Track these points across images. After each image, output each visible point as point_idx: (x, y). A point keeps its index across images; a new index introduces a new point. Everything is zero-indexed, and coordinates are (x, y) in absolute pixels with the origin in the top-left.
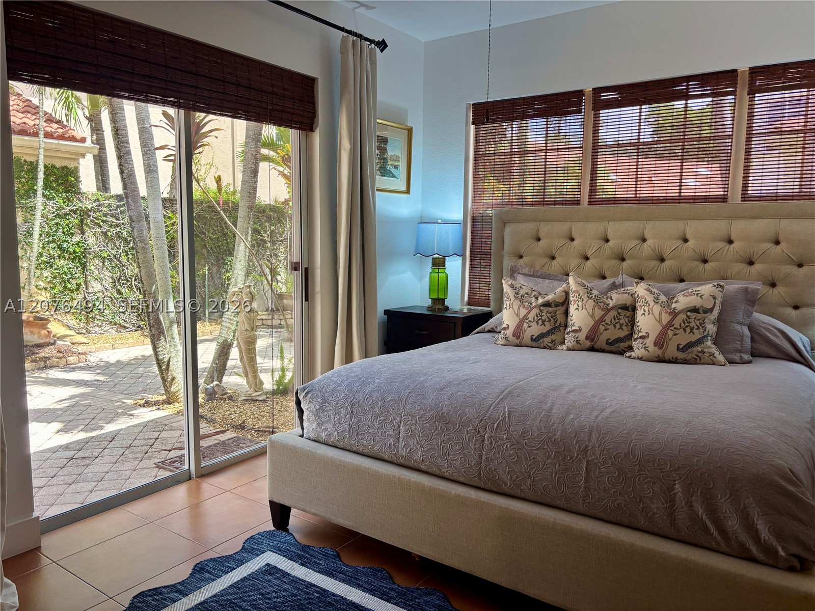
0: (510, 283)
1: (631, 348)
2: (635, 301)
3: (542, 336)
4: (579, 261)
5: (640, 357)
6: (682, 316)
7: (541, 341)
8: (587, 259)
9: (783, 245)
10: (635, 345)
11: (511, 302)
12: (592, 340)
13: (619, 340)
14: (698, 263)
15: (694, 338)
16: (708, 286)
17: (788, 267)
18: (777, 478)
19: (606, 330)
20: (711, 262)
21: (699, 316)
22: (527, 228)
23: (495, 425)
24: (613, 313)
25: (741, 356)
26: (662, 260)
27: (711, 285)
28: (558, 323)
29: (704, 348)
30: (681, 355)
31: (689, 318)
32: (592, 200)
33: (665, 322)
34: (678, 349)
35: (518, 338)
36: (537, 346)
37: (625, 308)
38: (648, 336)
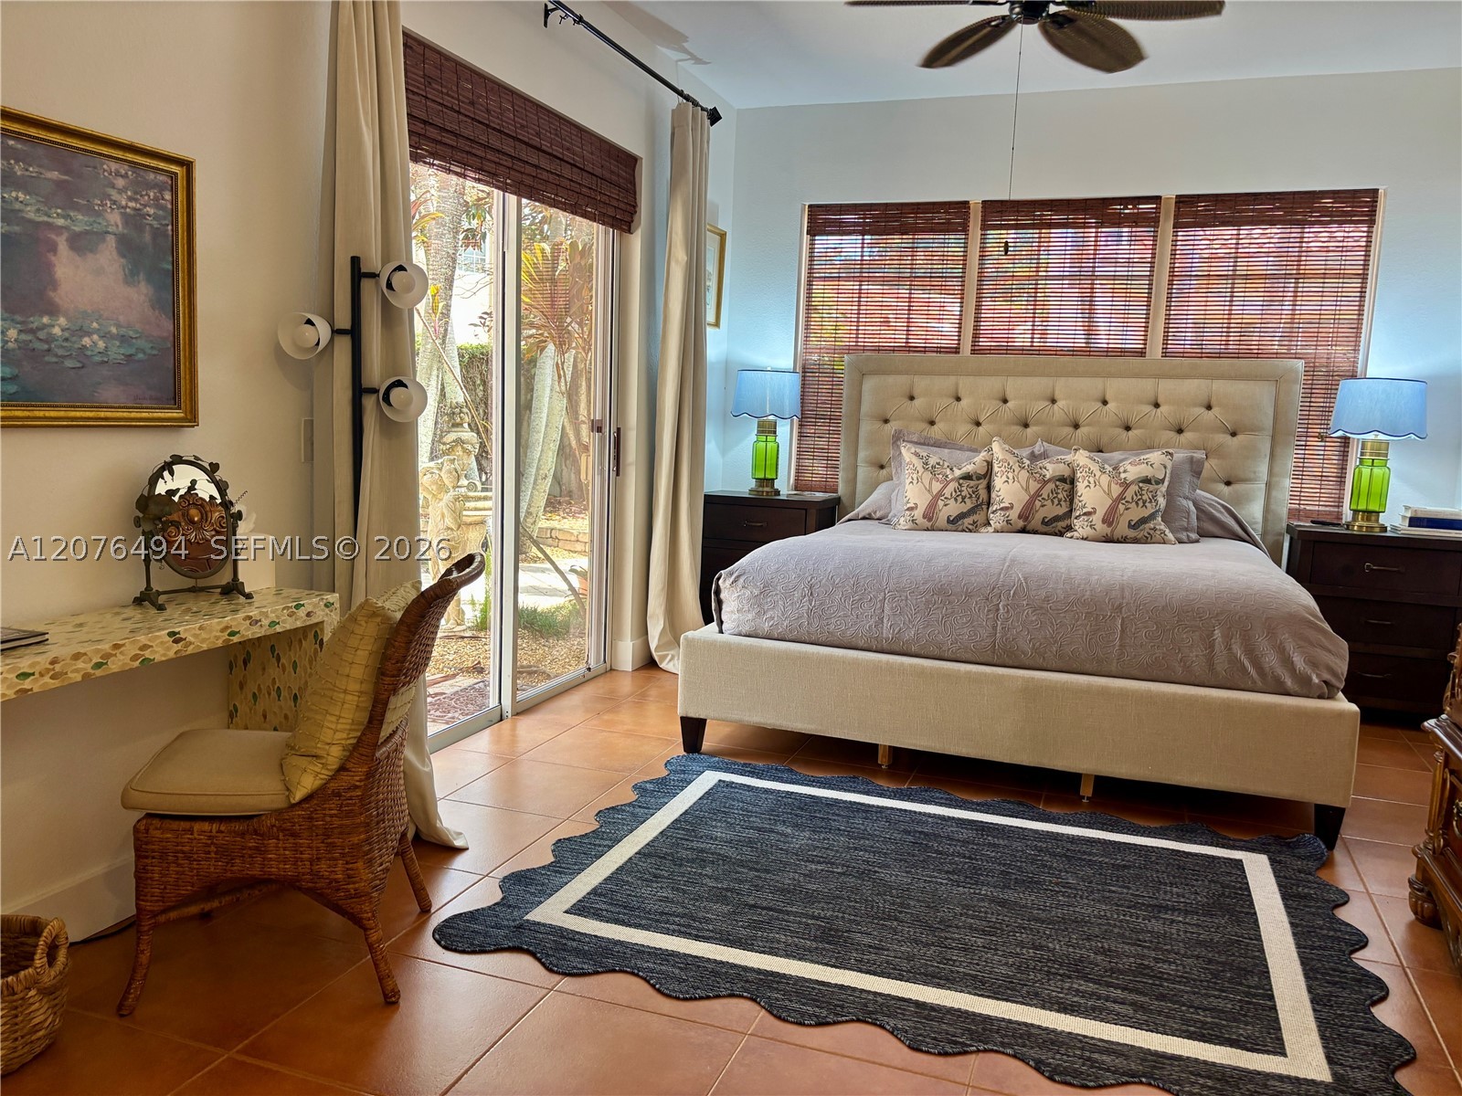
0: (913, 450)
1: (1070, 528)
2: (1074, 472)
3: (962, 516)
4: (970, 426)
5: (1085, 537)
6: (1134, 488)
7: (960, 523)
8: (978, 424)
9: (1215, 410)
10: (1077, 524)
11: (920, 474)
12: (1026, 519)
13: (1057, 519)
14: (1121, 430)
15: (1146, 513)
16: (1156, 454)
17: (1222, 435)
18: (1308, 616)
19: (1043, 506)
20: (1135, 429)
21: (1151, 487)
22: (898, 382)
23: (1012, 592)
24: (1051, 486)
25: (1188, 536)
26: (1076, 426)
27: (1160, 453)
28: (981, 500)
29: (1156, 524)
30: (1132, 533)
31: (1142, 490)
32: (976, 348)
33: (1115, 495)
34: (1130, 526)
35: (930, 519)
36: (954, 528)
37: (1062, 479)
38: (1095, 512)
